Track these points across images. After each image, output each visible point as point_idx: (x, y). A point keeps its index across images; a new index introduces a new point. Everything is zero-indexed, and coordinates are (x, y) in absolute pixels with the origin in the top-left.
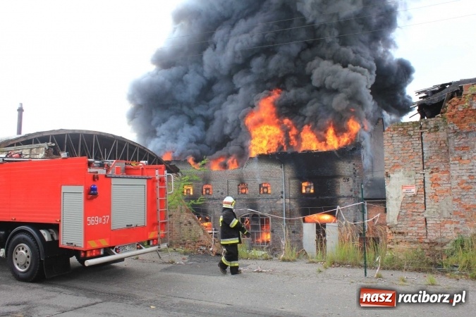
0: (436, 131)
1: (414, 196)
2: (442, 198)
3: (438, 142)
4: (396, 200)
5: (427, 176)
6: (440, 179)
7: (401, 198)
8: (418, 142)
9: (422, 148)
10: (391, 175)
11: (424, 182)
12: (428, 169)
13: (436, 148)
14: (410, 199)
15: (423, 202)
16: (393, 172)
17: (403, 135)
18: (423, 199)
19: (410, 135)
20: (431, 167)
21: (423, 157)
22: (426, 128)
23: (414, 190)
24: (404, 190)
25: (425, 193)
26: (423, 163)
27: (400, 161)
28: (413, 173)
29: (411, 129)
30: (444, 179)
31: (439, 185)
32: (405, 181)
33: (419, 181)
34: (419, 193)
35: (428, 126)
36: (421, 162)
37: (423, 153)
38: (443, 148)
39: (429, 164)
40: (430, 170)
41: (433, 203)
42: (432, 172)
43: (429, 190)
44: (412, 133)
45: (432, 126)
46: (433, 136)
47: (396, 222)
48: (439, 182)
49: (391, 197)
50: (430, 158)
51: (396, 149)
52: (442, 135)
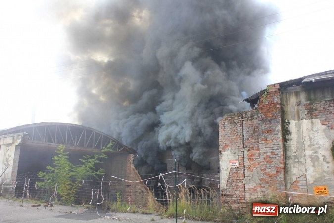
0: (252, 120)
1: (237, 168)
2: (255, 169)
3: (253, 128)
4: (226, 170)
5: (246, 153)
6: (254, 155)
7: (229, 169)
8: (240, 128)
9: (243, 132)
10: (223, 153)
11: (244, 157)
12: (246, 147)
13: (252, 132)
14: (235, 170)
15: (243, 172)
16: (225, 150)
17: (231, 123)
18: (243, 170)
19: (235, 123)
20: (249, 146)
21: (243, 139)
22: (246, 118)
23: (237, 164)
24: (231, 164)
25: (244, 166)
26: (244, 144)
27: (228, 142)
28: (237, 151)
29: (236, 118)
30: (257, 155)
31: (253, 159)
32: (231, 157)
33: (241, 156)
34: (240, 165)
35: (247, 116)
36: (242, 143)
37: (243, 136)
38: (256, 132)
39: (247, 144)
40: (247, 149)
41: (249, 173)
42: (249, 150)
43: (247, 163)
44: (236, 121)
45: (250, 116)
46: (250, 123)
47: (225, 188)
48: (253, 157)
49: (223, 169)
50: (248, 139)
51: (226, 133)
52: (255, 122)
